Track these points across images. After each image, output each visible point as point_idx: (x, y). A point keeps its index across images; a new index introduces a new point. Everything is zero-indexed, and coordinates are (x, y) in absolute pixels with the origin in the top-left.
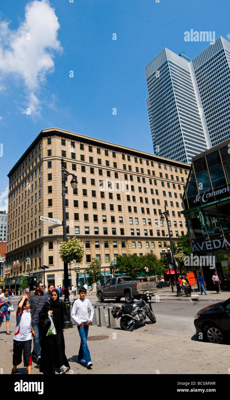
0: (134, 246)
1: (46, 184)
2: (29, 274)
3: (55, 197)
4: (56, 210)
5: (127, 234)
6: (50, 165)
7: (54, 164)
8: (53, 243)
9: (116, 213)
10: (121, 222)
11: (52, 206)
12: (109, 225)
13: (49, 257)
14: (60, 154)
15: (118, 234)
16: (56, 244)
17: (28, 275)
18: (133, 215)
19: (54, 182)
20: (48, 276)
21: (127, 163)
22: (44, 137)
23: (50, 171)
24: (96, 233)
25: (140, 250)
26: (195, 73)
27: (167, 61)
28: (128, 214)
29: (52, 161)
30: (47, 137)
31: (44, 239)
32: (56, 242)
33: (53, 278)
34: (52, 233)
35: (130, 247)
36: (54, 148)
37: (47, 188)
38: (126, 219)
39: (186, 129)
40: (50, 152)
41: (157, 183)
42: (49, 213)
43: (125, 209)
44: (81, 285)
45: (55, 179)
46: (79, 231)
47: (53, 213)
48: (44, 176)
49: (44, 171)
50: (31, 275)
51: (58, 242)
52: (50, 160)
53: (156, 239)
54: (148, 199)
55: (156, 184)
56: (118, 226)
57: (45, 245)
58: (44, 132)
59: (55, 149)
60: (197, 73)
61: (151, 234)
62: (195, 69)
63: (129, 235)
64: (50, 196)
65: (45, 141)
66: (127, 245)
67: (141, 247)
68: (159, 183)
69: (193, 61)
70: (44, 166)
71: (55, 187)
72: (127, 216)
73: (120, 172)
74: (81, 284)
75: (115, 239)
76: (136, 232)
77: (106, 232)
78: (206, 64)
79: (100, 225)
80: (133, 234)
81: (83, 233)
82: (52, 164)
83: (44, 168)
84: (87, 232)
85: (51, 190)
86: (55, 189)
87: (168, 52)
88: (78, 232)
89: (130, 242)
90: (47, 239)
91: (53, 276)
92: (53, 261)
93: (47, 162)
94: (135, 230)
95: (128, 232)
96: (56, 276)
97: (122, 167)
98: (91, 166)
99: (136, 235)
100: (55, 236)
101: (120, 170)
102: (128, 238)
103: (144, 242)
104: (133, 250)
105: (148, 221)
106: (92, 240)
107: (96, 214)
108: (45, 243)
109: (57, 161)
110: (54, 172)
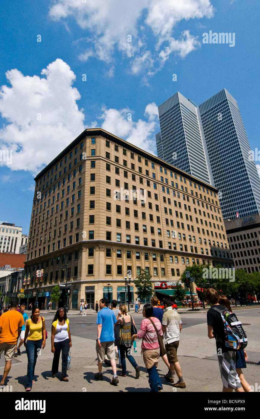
0: (171, 261)
1: (88, 184)
2: (66, 284)
3: (98, 199)
4: (98, 213)
5: (166, 247)
6: (93, 165)
7: (98, 164)
8: (94, 250)
9: (155, 225)
10: (160, 234)
11: (94, 208)
12: (149, 236)
13: (88, 265)
14: (104, 155)
15: (157, 246)
16: (97, 251)
17: (65, 286)
18: (170, 228)
19: (98, 182)
20: (87, 288)
21: (165, 177)
22: (88, 136)
23: (93, 171)
24: (137, 242)
25: (176, 265)
26: (201, 117)
27: (179, 103)
28: (165, 226)
29: (96, 161)
30: (92, 136)
31: (84, 245)
32: (97, 249)
33: (93, 291)
34: (93, 239)
35: (168, 262)
36: (98, 147)
37: (89, 189)
38: (164, 232)
39: (193, 162)
40: (93, 152)
41: (190, 200)
42: (90, 216)
43: (163, 221)
44: (121, 301)
45: (98, 180)
46: (121, 239)
47: (95, 216)
48: (86, 175)
49: (86, 170)
50: (68, 285)
51: (99, 248)
52: (93, 159)
53: (190, 255)
54: (183, 214)
55: (188, 200)
56: (157, 238)
57: (85, 251)
58: (87, 130)
59: (100, 149)
60: (202, 117)
61: (186, 250)
62: (201, 113)
63: (167, 248)
64: (92, 198)
65: (88, 141)
66: (165, 259)
67: (178, 262)
68: (191, 199)
69: (199, 107)
70: (87, 165)
71: (98, 188)
72: (165, 228)
73: (158, 183)
74: (121, 299)
75: (154, 251)
76: (173, 246)
77: (146, 243)
78: (204, 115)
79: (141, 234)
80: (170, 247)
81: (124, 242)
82: (96, 164)
83: (87, 168)
84: (128, 241)
85: (94, 191)
86: (99, 190)
87: (180, 95)
88: (119, 240)
89: (168, 256)
90: (87, 245)
91: (93, 288)
92: (93, 270)
93: (90, 161)
94: (172, 244)
95: (166, 245)
96: (96, 288)
97: (160, 179)
98: (133, 173)
99: (173, 249)
100: (97, 241)
101: (158, 181)
102: (166, 252)
103: (180, 257)
104: (170, 264)
105: (183, 236)
106: (134, 250)
107: (137, 222)
108: (84, 249)
109: (101, 162)
110: (98, 172)
